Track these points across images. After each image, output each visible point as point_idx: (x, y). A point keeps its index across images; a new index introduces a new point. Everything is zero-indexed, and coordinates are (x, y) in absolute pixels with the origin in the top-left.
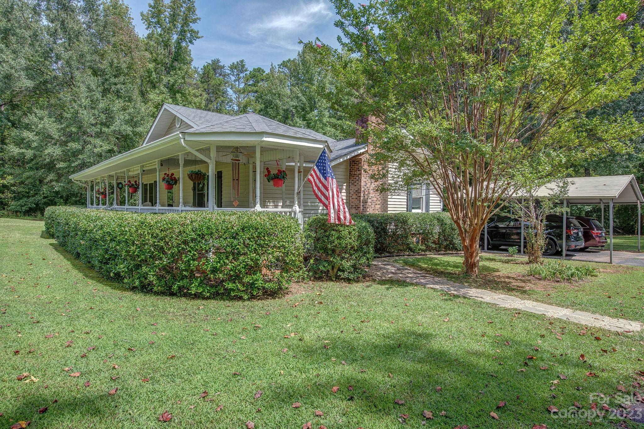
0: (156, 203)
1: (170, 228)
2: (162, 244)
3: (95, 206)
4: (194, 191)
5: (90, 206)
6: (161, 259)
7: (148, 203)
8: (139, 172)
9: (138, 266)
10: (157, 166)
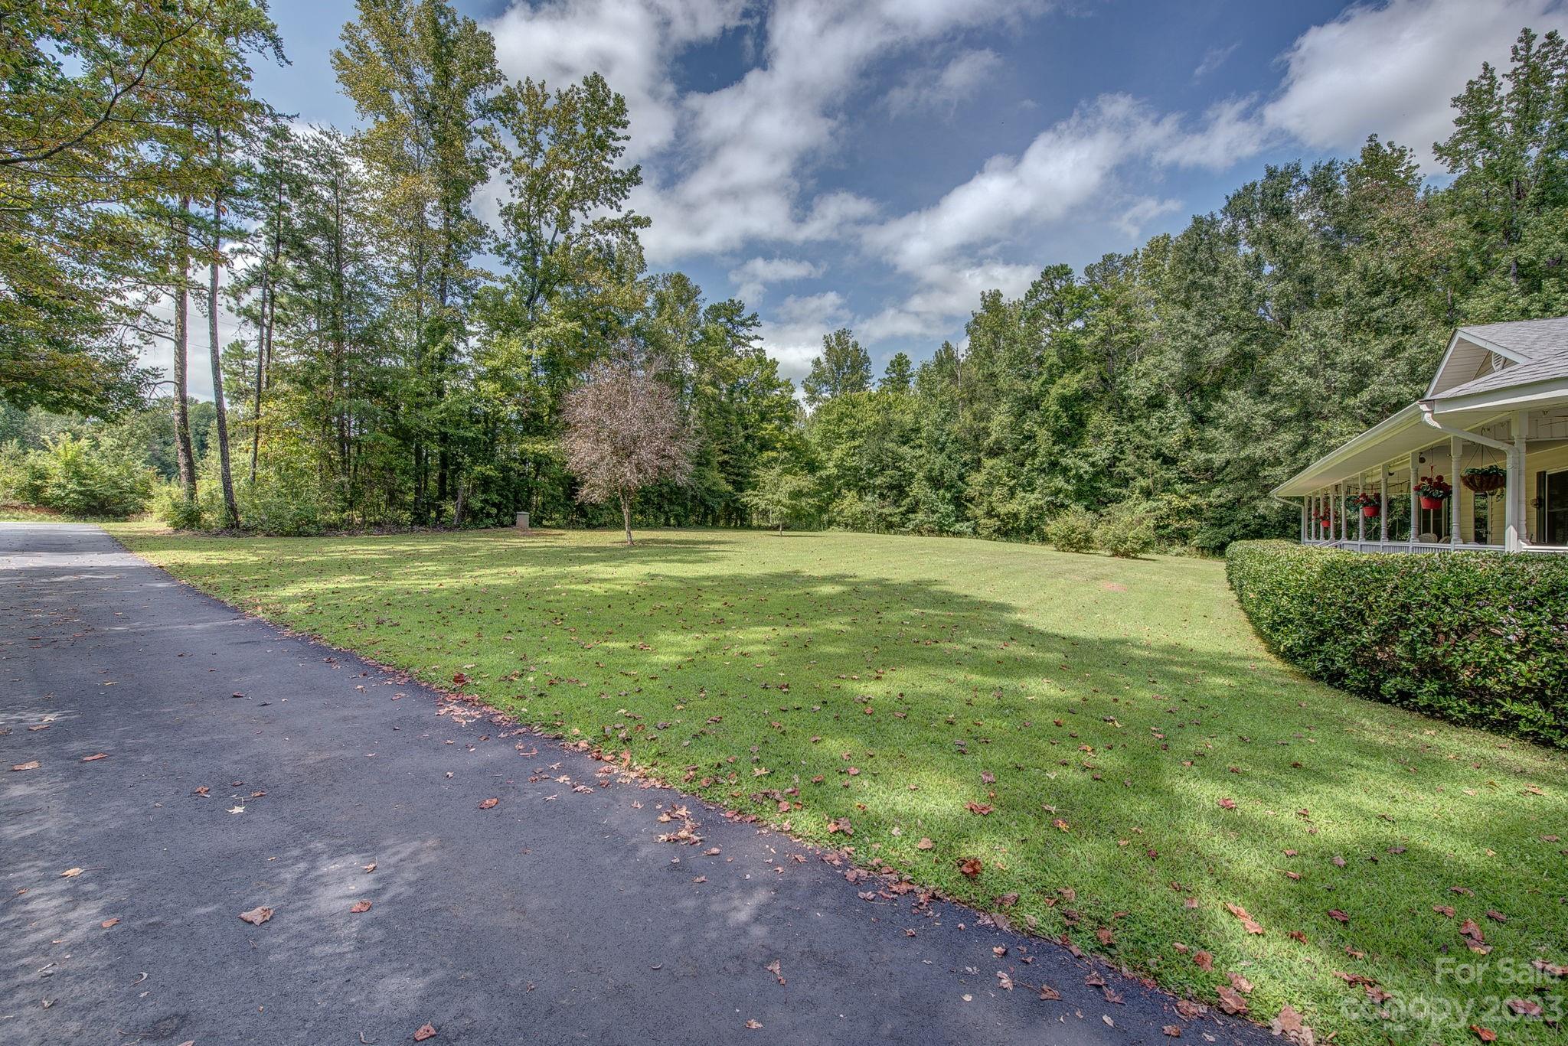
0: (1448, 534)
1: (1377, 580)
2: (1361, 606)
3: (1313, 540)
4: (1538, 508)
5: (1307, 540)
6: (1359, 632)
7: (1432, 535)
8: (1380, 477)
9: (1321, 640)
10: (1410, 465)
